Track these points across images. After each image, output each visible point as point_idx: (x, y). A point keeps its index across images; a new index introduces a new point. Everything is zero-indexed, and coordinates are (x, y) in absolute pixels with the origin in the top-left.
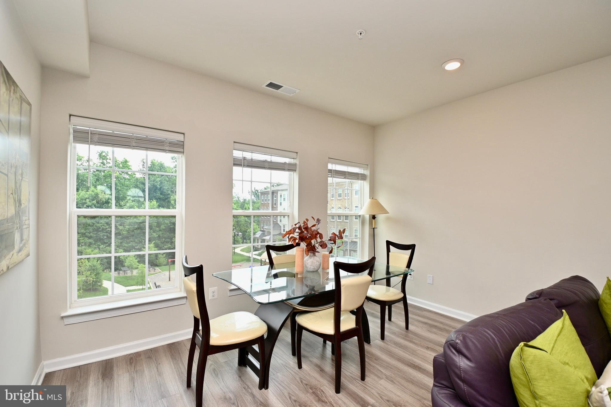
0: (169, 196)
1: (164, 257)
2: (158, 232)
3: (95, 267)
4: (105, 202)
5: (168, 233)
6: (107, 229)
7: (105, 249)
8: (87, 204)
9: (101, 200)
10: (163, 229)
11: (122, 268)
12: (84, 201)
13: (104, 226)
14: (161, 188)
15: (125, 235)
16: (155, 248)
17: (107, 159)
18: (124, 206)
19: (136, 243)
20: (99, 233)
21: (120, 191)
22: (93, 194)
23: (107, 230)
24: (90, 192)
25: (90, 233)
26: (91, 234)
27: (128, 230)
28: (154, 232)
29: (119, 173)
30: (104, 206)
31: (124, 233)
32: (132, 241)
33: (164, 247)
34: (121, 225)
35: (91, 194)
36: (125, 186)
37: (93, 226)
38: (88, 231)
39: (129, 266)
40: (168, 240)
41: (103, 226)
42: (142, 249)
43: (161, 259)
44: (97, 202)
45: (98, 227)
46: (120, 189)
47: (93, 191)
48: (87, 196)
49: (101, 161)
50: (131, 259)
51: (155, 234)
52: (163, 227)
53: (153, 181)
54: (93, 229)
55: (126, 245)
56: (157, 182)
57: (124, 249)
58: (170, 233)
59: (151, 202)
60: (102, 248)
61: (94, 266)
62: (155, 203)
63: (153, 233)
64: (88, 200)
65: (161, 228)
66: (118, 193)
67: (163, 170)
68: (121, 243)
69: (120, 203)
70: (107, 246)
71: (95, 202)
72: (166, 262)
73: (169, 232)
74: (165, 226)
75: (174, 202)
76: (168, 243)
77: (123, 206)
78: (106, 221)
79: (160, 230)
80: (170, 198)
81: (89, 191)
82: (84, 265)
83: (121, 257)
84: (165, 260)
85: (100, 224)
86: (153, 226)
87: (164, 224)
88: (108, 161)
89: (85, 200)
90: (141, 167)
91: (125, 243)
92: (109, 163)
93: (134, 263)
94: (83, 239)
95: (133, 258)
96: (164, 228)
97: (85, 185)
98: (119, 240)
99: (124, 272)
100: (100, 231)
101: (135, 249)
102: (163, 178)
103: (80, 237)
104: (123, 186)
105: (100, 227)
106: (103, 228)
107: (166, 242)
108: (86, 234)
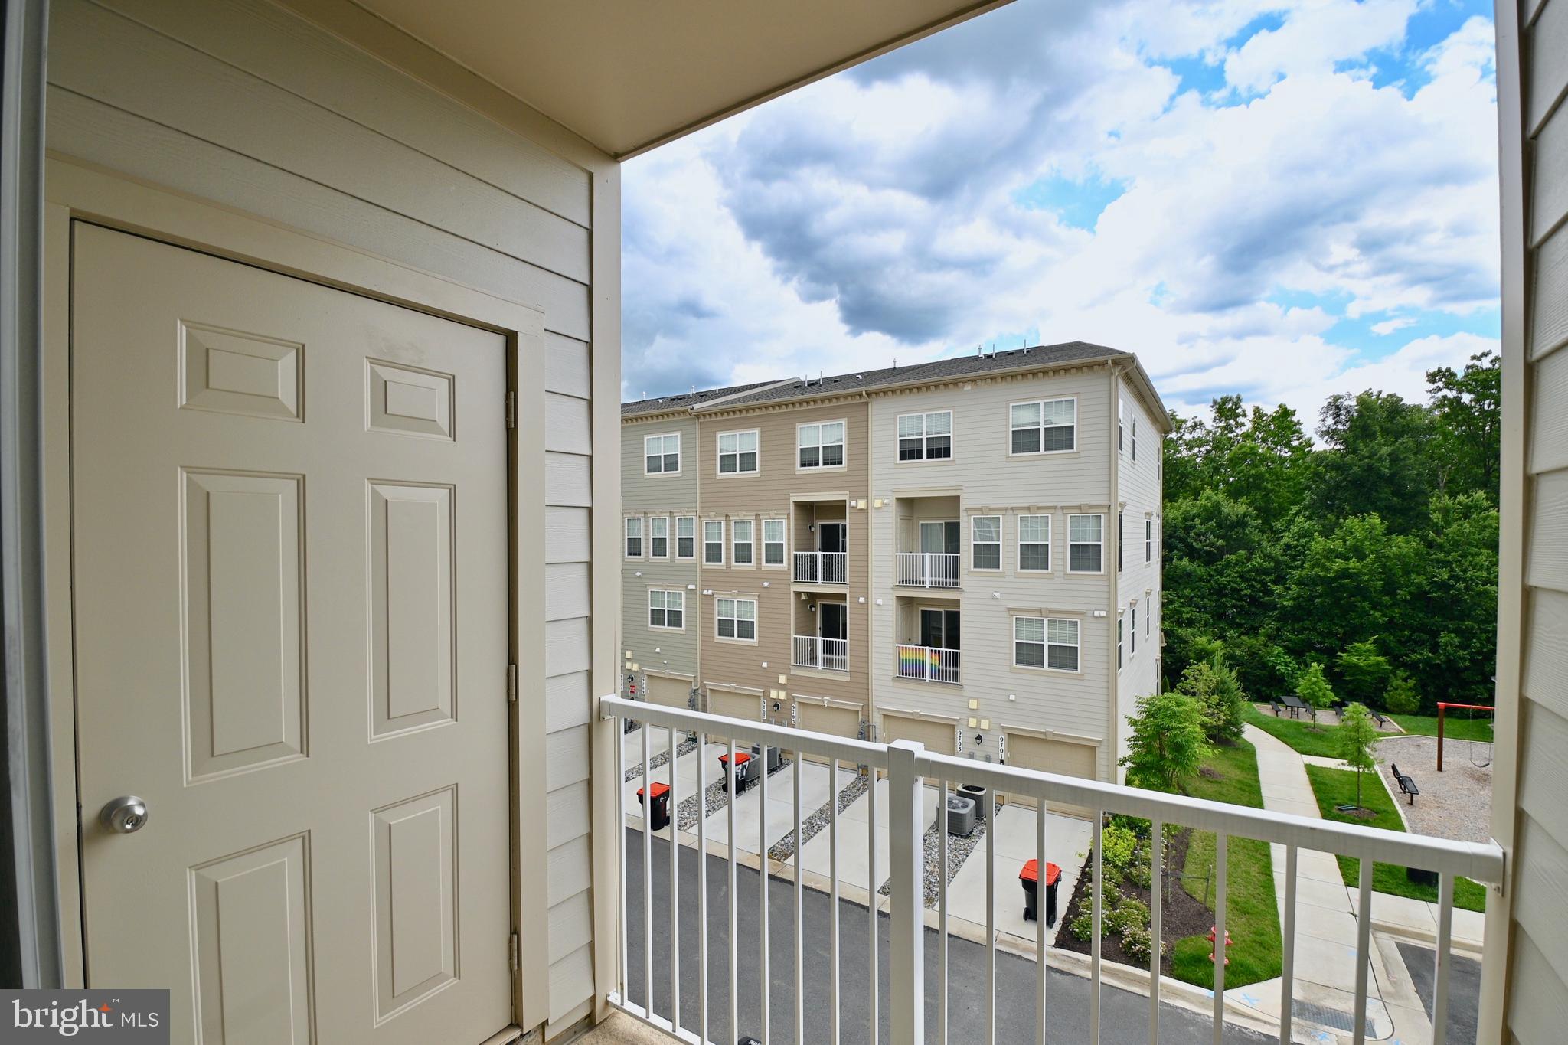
0: (1421, 499)
1: (1410, 689)
2: (1387, 608)
3: (1226, 687)
4: (1238, 522)
5: (1421, 615)
6: (1242, 590)
7: (1238, 640)
8: (1196, 531)
9: (1227, 519)
10: (1405, 601)
11: (1284, 698)
12: (1189, 523)
13: (1235, 583)
14: (1393, 475)
15: (1288, 609)
16: (1378, 656)
17: (1238, 415)
18: (1283, 531)
19: (1320, 634)
20: (1224, 599)
21: (1271, 495)
22: (1210, 504)
23: (1242, 593)
24: (1202, 501)
25: (1202, 598)
26: (1206, 600)
27: (1295, 595)
28: (1374, 608)
29: (1269, 447)
30: (1233, 533)
31: (1286, 603)
32: (1306, 629)
33: (1407, 655)
34: (1276, 583)
35: (1205, 506)
36: (1284, 480)
37: (1209, 581)
38: (1199, 594)
39: (1308, 696)
40: (1425, 637)
41: (1232, 584)
42: (1339, 653)
43: (1399, 691)
44: (1219, 525)
45: (1222, 586)
46: (1272, 488)
47: (1208, 498)
48: (1195, 511)
49: (1223, 424)
50: (1314, 679)
51: (1378, 614)
52: (1402, 593)
53: (1369, 457)
54: (1208, 589)
55: (1293, 637)
56: (1380, 459)
57: (1285, 647)
58: (1430, 615)
59: (1364, 519)
60: (1231, 638)
61: (1224, 683)
62: (1378, 521)
63: (1372, 612)
64: (1197, 521)
65: (1398, 597)
66: (1266, 499)
67: (1402, 420)
68: (1278, 630)
69: (1273, 524)
70: (1242, 634)
71: (1213, 523)
72: (1418, 704)
73: (1425, 609)
74: (1410, 593)
75: (1440, 516)
76: (1423, 644)
77: (1280, 533)
78: (1239, 570)
79: (1395, 604)
80: (1426, 504)
81: (1199, 498)
82: (1205, 678)
83: (1278, 668)
84: (1414, 697)
85: (1226, 577)
86: (1372, 590)
87: (1407, 586)
88: (1241, 419)
89: (1192, 520)
90: (1330, 421)
91: (1289, 631)
92: (1243, 425)
93: (1320, 691)
94: (1188, 613)
95: (1317, 678)
96: (1408, 597)
97: (1188, 485)
98: (1273, 621)
99: (1289, 709)
100: (1225, 595)
101: (1316, 650)
102: (1401, 444)
103: (1183, 607)
104: (1277, 480)
105: (1225, 585)
106: (1232, 587)
107: (1416, 642)
108: (1196, 599)
